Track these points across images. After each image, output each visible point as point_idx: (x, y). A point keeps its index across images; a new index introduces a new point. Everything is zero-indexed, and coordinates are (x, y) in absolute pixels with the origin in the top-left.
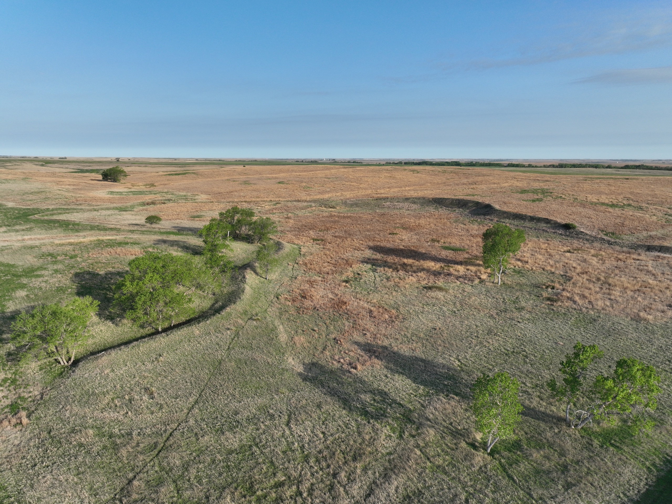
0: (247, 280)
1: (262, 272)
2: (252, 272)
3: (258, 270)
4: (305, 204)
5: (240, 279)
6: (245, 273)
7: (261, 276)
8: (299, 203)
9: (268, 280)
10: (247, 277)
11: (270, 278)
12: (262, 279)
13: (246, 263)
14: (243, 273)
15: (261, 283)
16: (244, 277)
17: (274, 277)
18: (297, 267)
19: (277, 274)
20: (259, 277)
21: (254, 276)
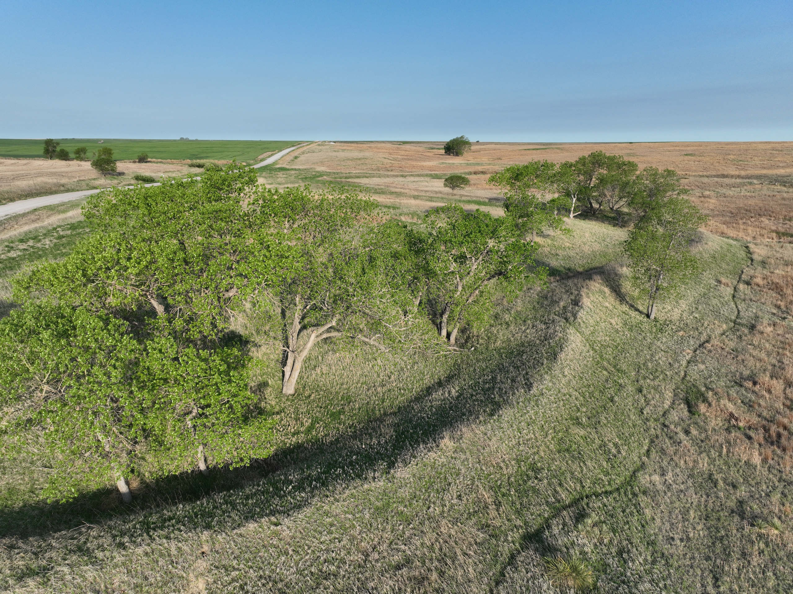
0: (582, 314)
1: (636, 293)
2: (607, 290)
3: (627, 286)
4: (738, 180)
5: (562, 304)
6: (584, 292)
7: (632, 306)
8: (725, 179)
9: (656, 320)
10: (586, 302)
11: (662, 317)
12: (633, 314)
13: (596, 264)
14: (579, 290)
15: (631, 330)
16: (576, 303)
17: (676, 315)
18: (748, 292)
19: (683, 304)
20: (625, 308)
21: (610, 301)
